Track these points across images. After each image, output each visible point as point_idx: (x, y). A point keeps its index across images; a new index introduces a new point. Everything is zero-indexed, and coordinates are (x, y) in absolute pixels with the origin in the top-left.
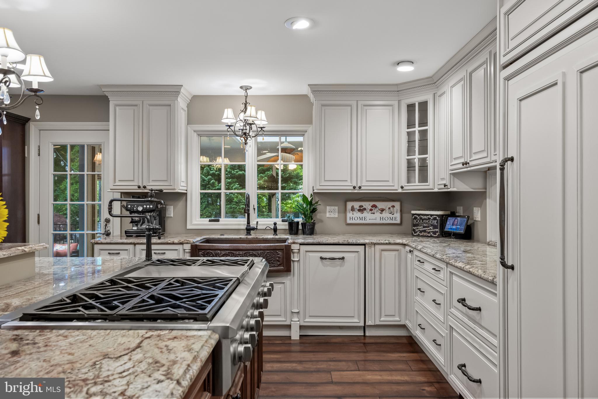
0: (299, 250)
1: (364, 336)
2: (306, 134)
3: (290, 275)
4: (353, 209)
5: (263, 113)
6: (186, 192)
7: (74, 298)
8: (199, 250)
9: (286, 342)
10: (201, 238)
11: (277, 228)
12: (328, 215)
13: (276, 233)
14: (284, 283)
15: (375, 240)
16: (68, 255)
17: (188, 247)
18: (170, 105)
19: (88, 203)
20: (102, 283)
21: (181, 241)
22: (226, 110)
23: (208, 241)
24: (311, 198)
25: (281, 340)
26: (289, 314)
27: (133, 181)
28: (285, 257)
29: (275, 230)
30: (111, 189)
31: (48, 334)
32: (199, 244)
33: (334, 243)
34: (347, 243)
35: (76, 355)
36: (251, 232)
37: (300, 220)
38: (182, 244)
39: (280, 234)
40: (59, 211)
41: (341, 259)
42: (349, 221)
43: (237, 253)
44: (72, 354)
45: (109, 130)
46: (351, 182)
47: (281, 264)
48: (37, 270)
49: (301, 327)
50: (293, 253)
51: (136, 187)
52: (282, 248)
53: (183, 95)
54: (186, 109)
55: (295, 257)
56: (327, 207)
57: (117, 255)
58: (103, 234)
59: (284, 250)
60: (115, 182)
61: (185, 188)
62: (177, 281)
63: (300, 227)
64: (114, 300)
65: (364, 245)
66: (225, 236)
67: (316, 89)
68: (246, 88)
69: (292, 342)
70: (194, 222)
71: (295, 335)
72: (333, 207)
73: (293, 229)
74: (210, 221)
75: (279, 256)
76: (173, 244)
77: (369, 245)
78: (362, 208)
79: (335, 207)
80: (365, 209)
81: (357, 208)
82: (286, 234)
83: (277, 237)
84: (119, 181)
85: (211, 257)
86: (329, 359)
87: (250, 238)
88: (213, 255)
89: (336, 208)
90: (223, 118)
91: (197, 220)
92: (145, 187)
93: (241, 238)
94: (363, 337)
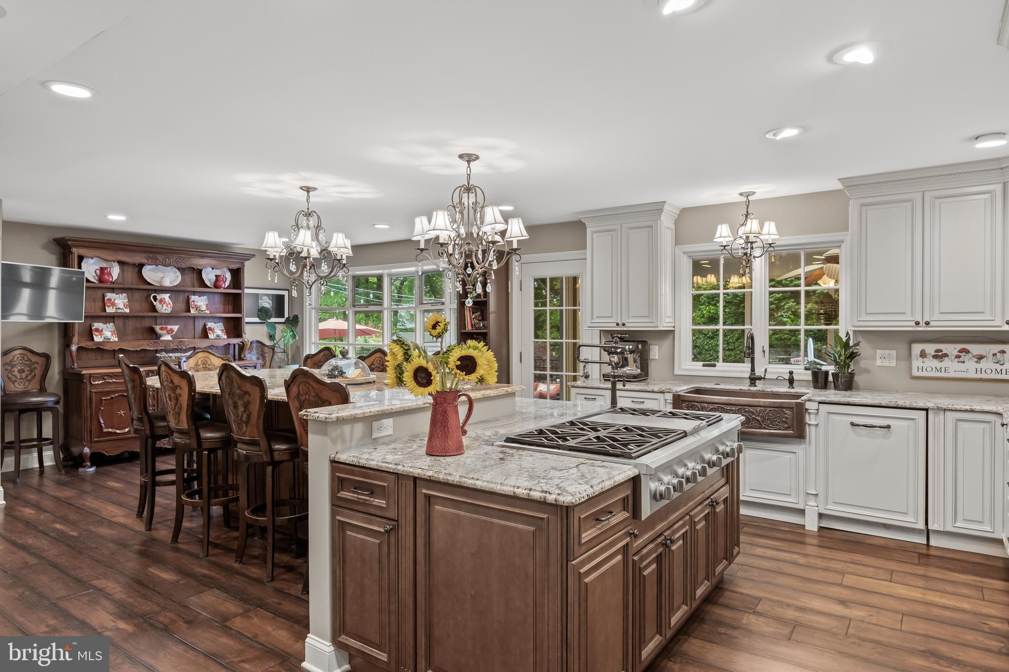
0: (818, 410)
1: (928, 545)
2: (843, 246)
3: (805, 442)
4: (923, 354)
5: (773, 224)
6: (674, 329)
7: (541, 432)
8: (682, 401)
9: (796, 531)
10: (689, 387)
11: (795, 379)
12: (879, 362)
13: (792, 386)
14: (795, 453)
15: (945, 402)
16: (548, 397)
17: (669, 397)
18: (651, 227)
19: (567, 341)
20: (564, 424)
21: (661, 390)
22: (719, 226)
23: (698, 391)
24: (847, 338)
25: (790, 528)
26: (802, 495)
27: (611, 317)
28: (795, 419)
29: (791, 381)
30: (589, 327)
31: (521, 452)
32: (683, 394)
33: (873, 404)
34: (894, 406)
35: (536, 465)
36: (756, 382)
37: (831, 369)
38: (662, 392)
39: (796, 386)
40: (539, 350)
41: (886, 428)
42: (915, 373)
43: (729, 408)
44: (534, 465)
45: (586, 259)
46: (912, 315)
47: (790, 427)
48: (517, 409)
49: (821, 516)
50: (809, 414)
51: (615, 325)
52: (791, 406)
53: (667, 212)
54: (673, 227)
55: (810, 419)
56: (878, 350)
57: (593, 401)
58: (582, 376)
59: (795, 408)
60: (592, 318)
61: (673, 325)
62: (626, 428)
63: (831, 378)
64: (568, 436)
65: (927, 410)
66: (722, 386)
67: (851, 184)
68: (748, 195)
69: (806, 533)
70: (683, 367)
71: (811, 524)
72: (888, 352)
73: (820, 380)
74: (704, 366)
75: (786, 417)
76: (653, 392)
77: (935, 411)
78: (940, 354)
79: (892, 351)
80: (946, 355)
81: (930, 354)
82: (808, 387)
83: (792, 390)
84: (597, 317)
85: (696, 410)
86: (850, 561)
87: (754, 391)
88: (699, 408)
89: (894, 352)
90: (716, 237)
91: (688, 364)
92: (624, 325)
93: (741, 390)
94: (925, 547)
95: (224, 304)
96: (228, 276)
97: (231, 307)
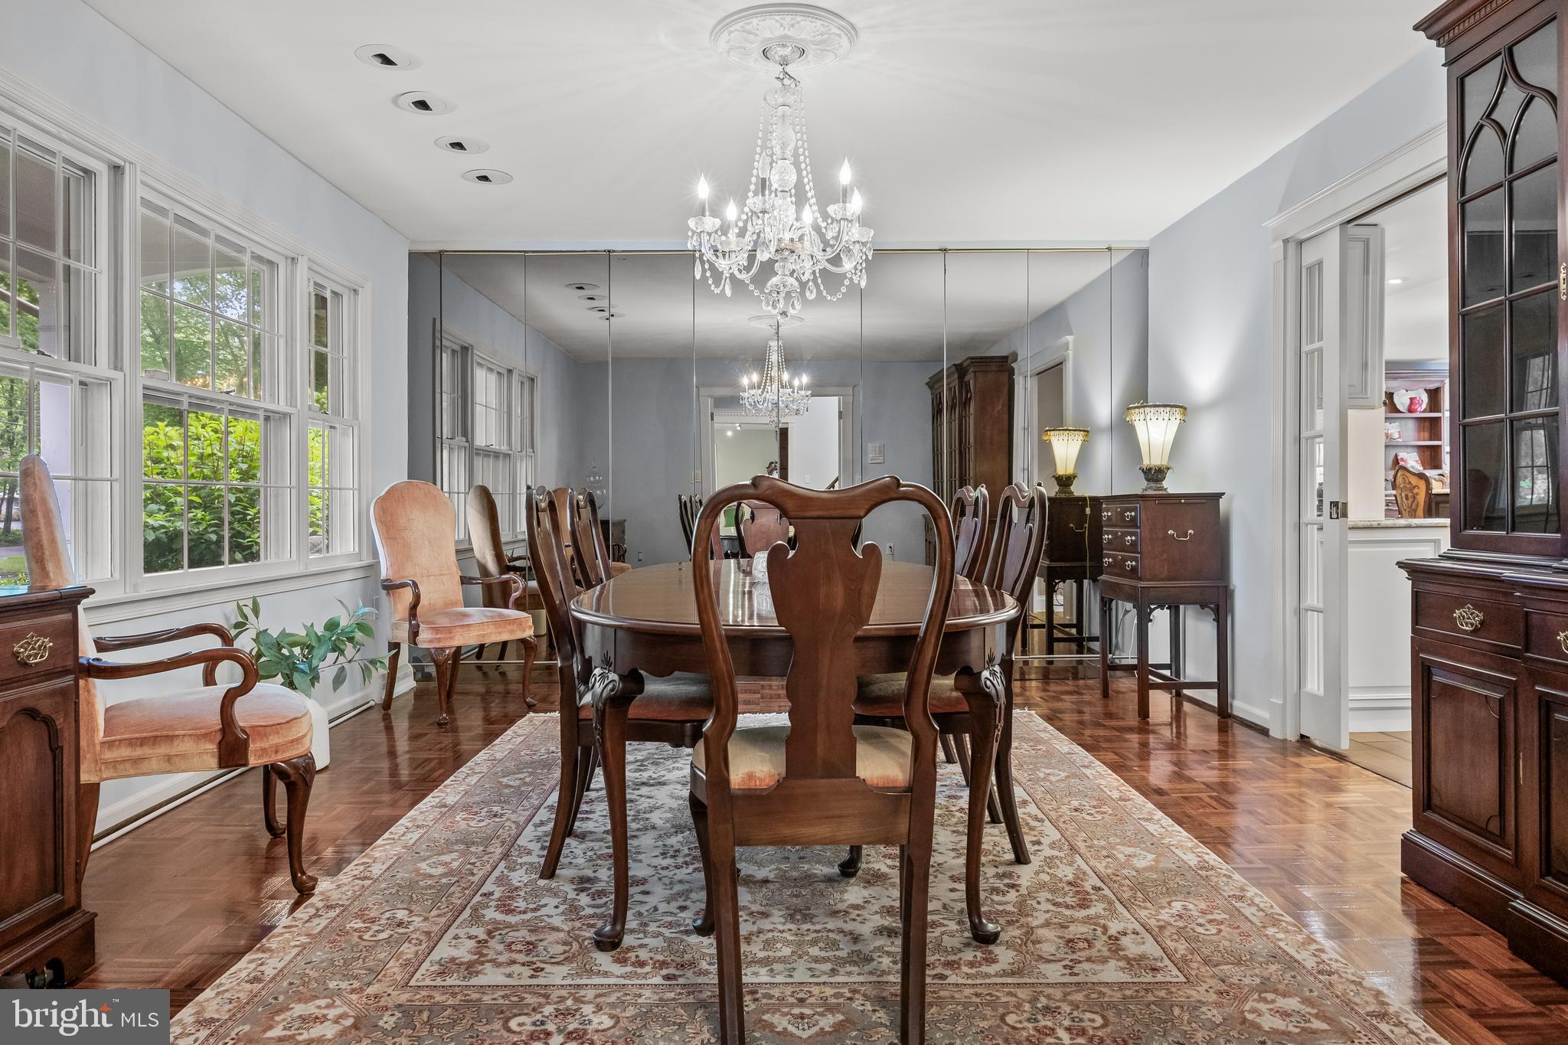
95: (1419, 431)
96: (1425, 398)
97: (1427, 435)
